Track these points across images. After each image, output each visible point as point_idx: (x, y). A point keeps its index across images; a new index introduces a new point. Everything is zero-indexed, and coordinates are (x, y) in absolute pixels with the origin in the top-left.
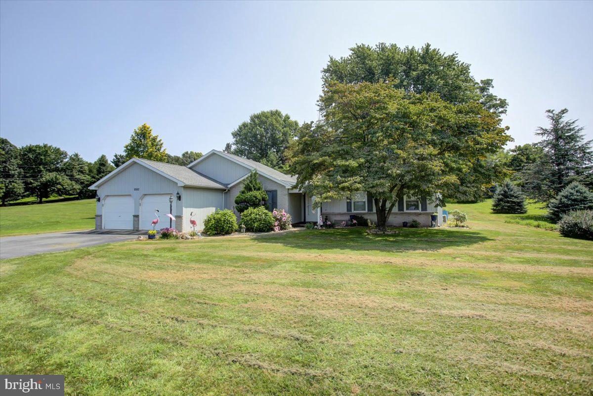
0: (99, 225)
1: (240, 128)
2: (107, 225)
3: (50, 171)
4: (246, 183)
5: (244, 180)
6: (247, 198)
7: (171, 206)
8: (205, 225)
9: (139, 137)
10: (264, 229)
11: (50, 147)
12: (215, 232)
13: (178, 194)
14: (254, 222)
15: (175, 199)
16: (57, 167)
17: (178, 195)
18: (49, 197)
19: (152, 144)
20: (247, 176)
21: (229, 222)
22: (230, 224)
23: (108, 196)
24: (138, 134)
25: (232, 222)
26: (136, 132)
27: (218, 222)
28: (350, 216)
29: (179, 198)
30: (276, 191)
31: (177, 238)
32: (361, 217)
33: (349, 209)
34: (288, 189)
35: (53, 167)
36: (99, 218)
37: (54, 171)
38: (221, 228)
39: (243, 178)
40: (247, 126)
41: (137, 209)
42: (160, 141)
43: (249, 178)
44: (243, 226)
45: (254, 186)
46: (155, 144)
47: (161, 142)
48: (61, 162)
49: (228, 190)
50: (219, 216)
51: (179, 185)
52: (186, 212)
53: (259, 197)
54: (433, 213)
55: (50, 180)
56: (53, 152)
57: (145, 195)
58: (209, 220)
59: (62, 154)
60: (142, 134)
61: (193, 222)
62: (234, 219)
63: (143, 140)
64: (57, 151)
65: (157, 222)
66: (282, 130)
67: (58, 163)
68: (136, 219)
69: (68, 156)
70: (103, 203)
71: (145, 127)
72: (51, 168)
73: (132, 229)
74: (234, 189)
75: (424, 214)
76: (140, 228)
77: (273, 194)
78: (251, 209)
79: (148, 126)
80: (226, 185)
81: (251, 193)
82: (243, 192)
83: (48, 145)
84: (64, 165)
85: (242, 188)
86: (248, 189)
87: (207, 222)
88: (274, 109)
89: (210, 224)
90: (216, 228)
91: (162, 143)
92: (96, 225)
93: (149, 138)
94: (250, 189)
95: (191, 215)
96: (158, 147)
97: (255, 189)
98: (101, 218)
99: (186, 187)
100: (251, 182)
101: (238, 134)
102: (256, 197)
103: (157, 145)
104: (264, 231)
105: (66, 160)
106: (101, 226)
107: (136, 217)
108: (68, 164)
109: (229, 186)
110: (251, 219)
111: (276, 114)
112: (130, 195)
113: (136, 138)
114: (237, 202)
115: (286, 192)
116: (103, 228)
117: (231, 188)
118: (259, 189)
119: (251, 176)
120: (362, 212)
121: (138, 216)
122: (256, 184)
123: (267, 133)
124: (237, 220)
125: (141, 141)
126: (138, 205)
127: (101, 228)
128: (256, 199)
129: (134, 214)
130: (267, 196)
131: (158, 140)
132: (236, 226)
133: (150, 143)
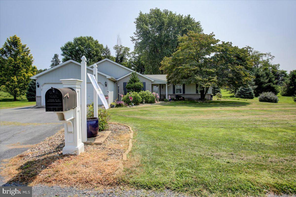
0: (39, 103)
1: (67, 45)
9: (11, 44)
13: (106, 83)
20: (129, 74)
23: (45, 83)
26: (8, 40)
30: (145, 83)
33: (174, 92)
34: (152, 82)
36: (39, 98)
39: (126, 76)
44: (144, 100)
46: (24, 50)
47: (29, 49)
51: (107, 78)
66: (95, 49)
70: (42, 88)
71: (16, 38)
79: (18, 37)
81: (137, 83)
88: (89, 36)
92: (37, 103)
94: (135, 81)
96: (26, 52)
98: (41, 98)
102: (140, 85)
109: (118, 80)
111: (90, 38)
113: (8, 44)
118: (139, 82)
120: (180, 94)
127: (41, 105)
131: (26, 48)
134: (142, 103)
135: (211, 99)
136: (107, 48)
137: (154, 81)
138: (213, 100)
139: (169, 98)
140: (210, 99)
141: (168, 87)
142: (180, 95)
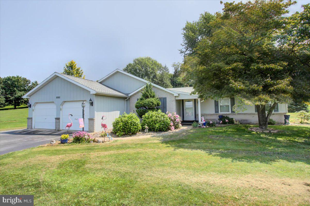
0: (30, 125)
1: (128, 66)
2: (36, 126)
3: (20, 91)
4: (143, 92)
5: (142, 90)
6: (146, 103)
7: (83, 111)
8: (114, 126)
9: (69, 68)
10: (163, 129)
11: (21, 77)
12: (123, 133)
13: (91, 100)
14: (155, 124)
15: (87, 105)
16: (25, 89)
17: (91, 102)
18: (20, 105)
19: (77, 73)
20: (143, 87)
21: (135, 124)
22: (136, 125)
23: (37, 103)
24: (68, 67)
25: (137, 124)
26: (67, 65)
27: (125, 124)
28: (219, 116)
29: (92, 104)
30: (165, 98)
31: (89, 142)
32: (227, 116)
33: (217, 111)
34: (175, 96)
35: (22, 88)
36: (30, 120)
37: (22, 91)
38: (129, 129)
39: (141, 89)
40: (131, 65)
41: (58, 113)
42: (81, 71)
43: (146, 88)
44: (146, 127)
45: (150, 95)
46: (78, 72)
48: (27, 86)
49: (129, 98)
50: (126, 119)
51: (91, 93)
52: (98, 116)
53: (155, 103)
54: (286, 113)
55: (20, 96)
56: (22, 80)
57: (65, 102)
58: (117, 122)
59: (28, 81)
60: (70, 67)
61: (104, 126)
62: (138, 121)
63: (71, 71)
64: (25, 80)
65: (71, 125)
66: (151, 67)
67: (25, 87)
68: (58, 121)
69: (31, 83)
70: (33, 109)
71: (72, 62)
72: (21, 89)
73: (55, 129)
74: (133, 97)
75: (277, 114)
76: (61, 128)
77: (164, 100)
78: (150, 113)
79: (74, 62)
80: (127, 94)
81: (148, 100)
82: (141, 99)
83: (20, 76)
84: (29, 88)
85: (140, 96)
86: (146, 96)
87: (116, 124)
89: (119, 126)
90: (124, 130)
91: (83, 72)
92: (28, 125)
93: (75, 69)
94: (147, 97)
95: (102, 119)
96: (80, 74)
97: (151, 97)
98: (32, 120)
99: (98, 95)
100: (147, 91)
101: (126, 70)
102: (152, 103)
103: (79, 73)
104: (164, 131)
105: (29, 85)
106: (32, 126)
107: (58, 119)
108: (31, 87)
109: (130, 95)
110: (152, 121)
112: (53, 102)
113: (67, 69)
114: (137, 107)
115: (174, 99)
116: (33, 127)
117: (130, 96)
118: (154, 97)
119: (147, 87)
121: (59, 118)
122: (151, 93)
123: (143, 68)
124: (141, 122)
125: (70, 71)
126: (59, 110)
127: (32, 128)
128: (153, 104)
129: (56, 117)
130: (160, 102)
132: (140, 127)
133: (76, 72)
134: (143, 130)
135: (286, 122)
136: (166, 66)
137: (178, 95)
138: (290, 125)
139: (203, 121)
140: (284, 122)
141: (201, 103)
142: (226, 114)
